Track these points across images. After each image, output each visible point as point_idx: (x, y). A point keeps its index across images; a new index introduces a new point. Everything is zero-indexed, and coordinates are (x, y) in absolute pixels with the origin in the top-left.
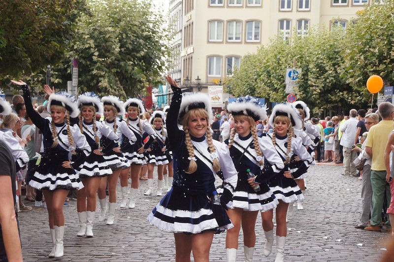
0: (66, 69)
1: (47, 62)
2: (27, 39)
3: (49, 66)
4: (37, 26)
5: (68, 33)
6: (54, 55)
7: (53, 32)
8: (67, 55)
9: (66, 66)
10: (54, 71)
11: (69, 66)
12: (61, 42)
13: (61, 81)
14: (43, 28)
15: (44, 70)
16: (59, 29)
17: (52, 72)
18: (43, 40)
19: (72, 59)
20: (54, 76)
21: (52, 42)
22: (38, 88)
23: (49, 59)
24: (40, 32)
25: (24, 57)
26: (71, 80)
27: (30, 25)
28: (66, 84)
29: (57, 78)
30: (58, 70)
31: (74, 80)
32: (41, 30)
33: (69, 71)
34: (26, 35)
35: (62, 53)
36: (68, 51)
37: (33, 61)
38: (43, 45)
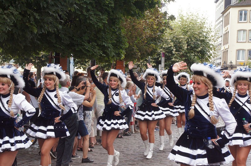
0: (158, 58)
1: (149, 55)
2: (139, 43)
3: (150, 57)
4: (144, 36)
5: (159, 39)
6: (152, 51)
7: (152, 39)
8: (159, 51)
9: (158, 57)
10: (152, 59)
11: (160, 57)
12: (156, 44)
13: (155, 65)
14: (147, 37)
15: (147, 59)
16: (155, 37)
17: (151, 60)
18: (146, 43)
19: (161, 53)
20: (152, 62)
21: (152, 44)
22: (144, 68)
23: (150, 53)
24: (146, 39)
25: (137, 52)
26: (161, 64)
27: (140, 35)
28: (158, 66)
29: (153, 63)
30: (154, 59)
31: (162, 64)
32: (146, 38)
33: (160, 59)
34: (139, 41)
35: (157, 50)
36: (159, 49)
37: (141, 54)
38: (147, 46)
